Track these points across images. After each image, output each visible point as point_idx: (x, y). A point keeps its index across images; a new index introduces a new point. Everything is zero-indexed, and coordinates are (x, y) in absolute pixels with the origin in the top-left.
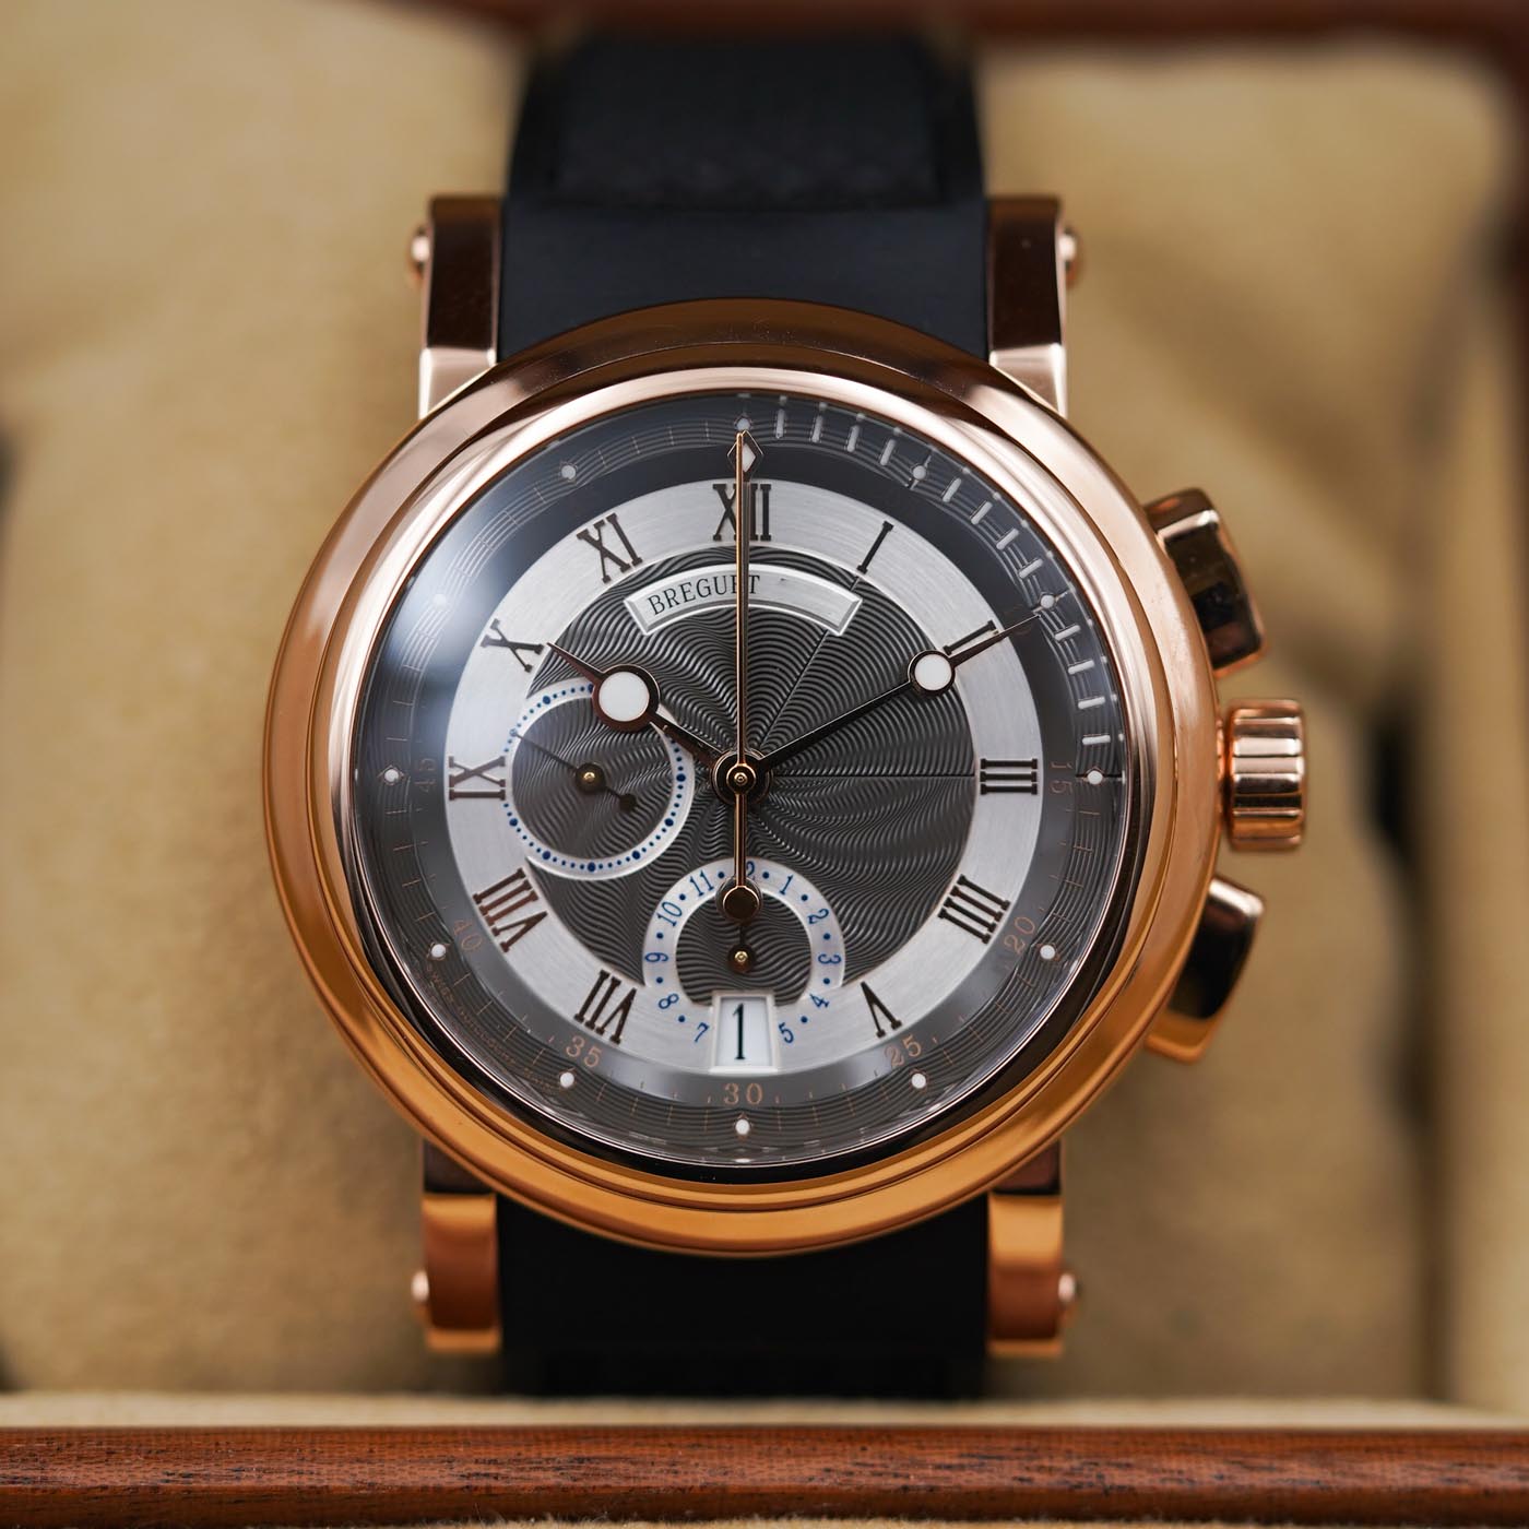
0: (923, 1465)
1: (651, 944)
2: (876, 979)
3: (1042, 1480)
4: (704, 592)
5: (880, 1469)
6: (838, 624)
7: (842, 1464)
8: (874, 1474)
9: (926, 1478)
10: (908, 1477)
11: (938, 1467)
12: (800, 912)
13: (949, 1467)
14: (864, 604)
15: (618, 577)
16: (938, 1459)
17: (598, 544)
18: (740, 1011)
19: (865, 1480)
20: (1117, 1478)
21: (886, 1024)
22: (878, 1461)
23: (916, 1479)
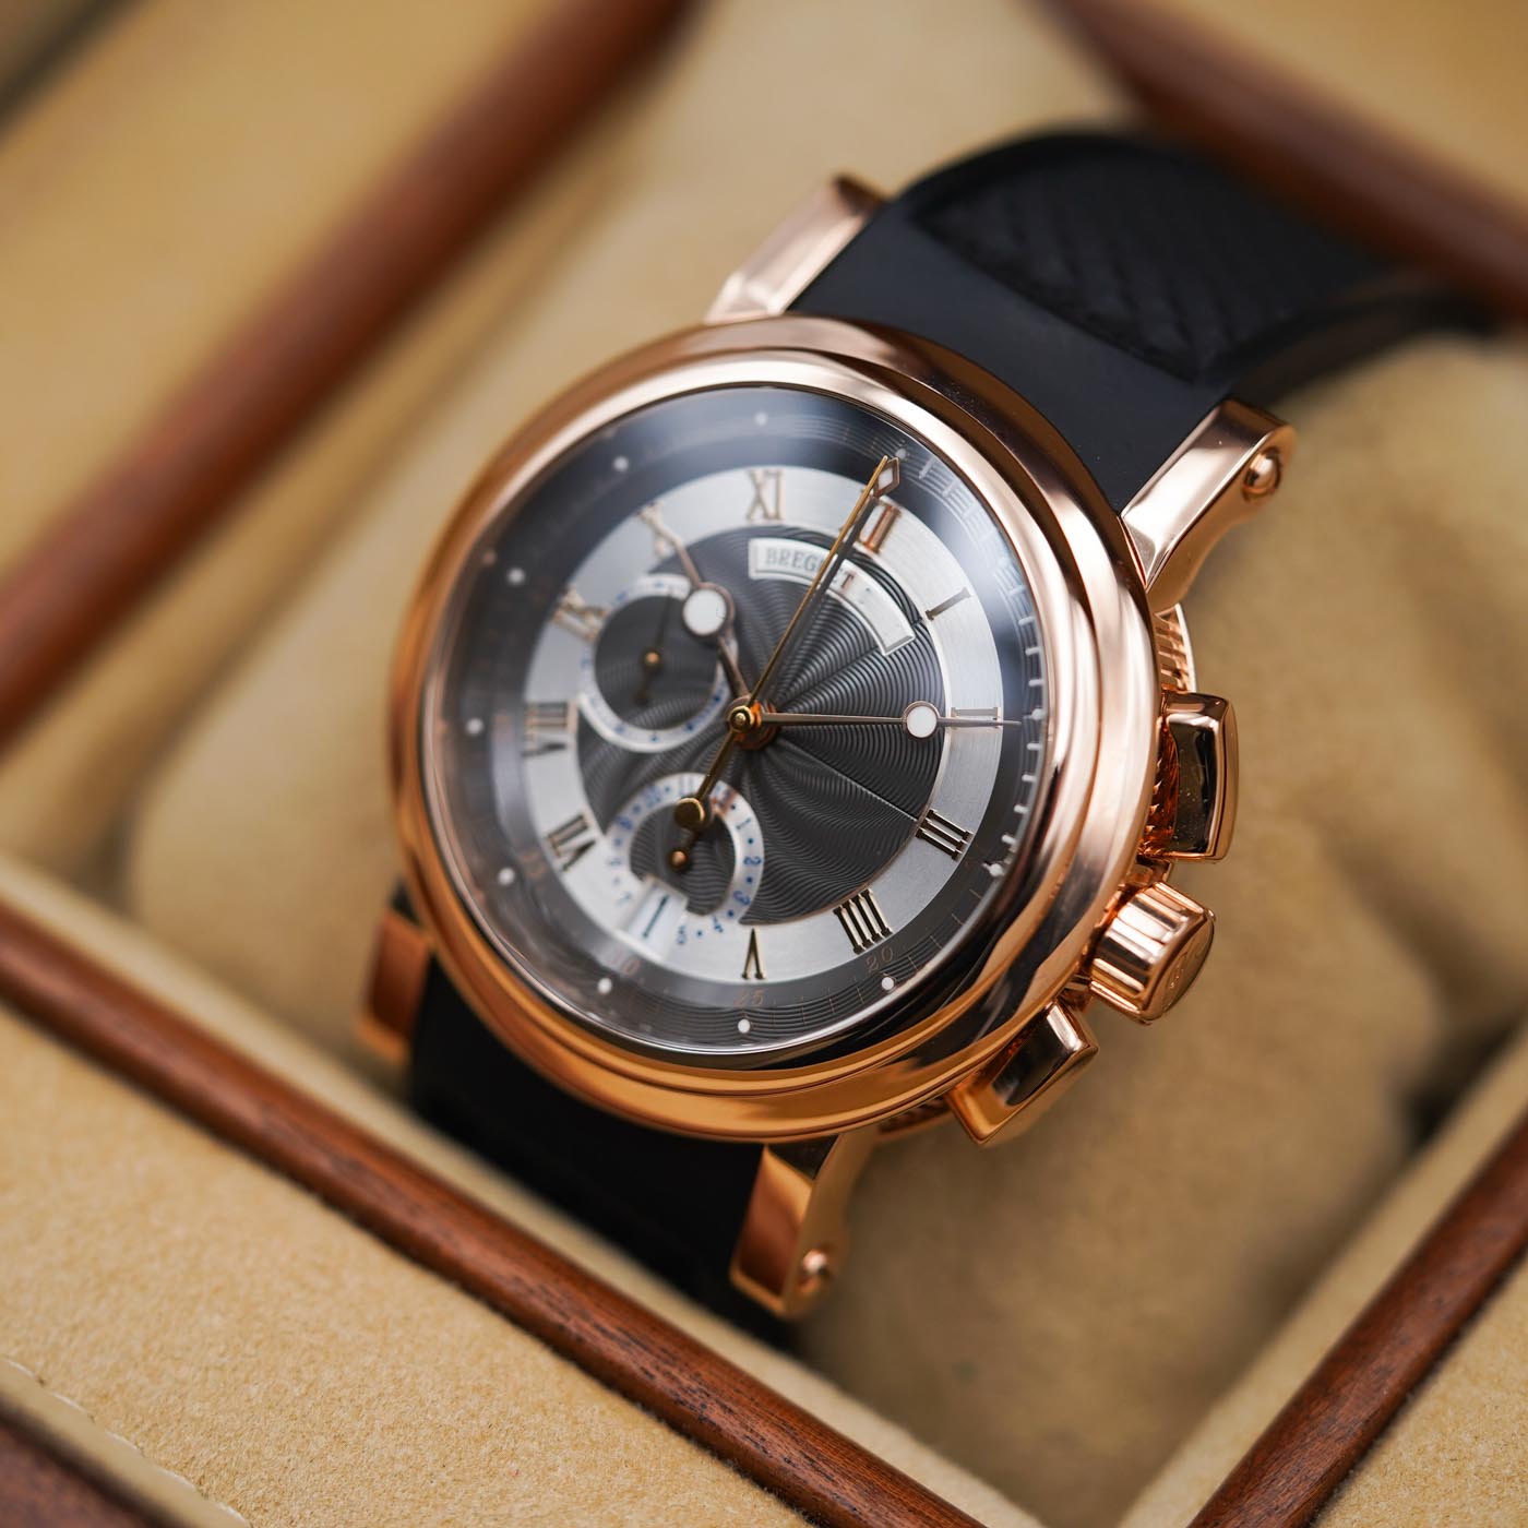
0: (585, 1317)
1: (627, 813)
2: (763, 933)
3: (660, 1381)
4: (810, 567)
5: (554, 1301)
6: (887, 646)
7: (530, 1281)
8: (550, 1304)
9: (580, 1328)
10: (568, 1319)
11: (597, 1327)
12: (740, 851)
13: (604, 1332)
14: (914, 642)
15: (759, 521)
16: (601, 1321)
17: (758, 487)
18: (664, 902)
19: (539, 1305)
20: (715, 1415)
21: (752, 972)
22: (558, 1295)
23: (573, 1325)
